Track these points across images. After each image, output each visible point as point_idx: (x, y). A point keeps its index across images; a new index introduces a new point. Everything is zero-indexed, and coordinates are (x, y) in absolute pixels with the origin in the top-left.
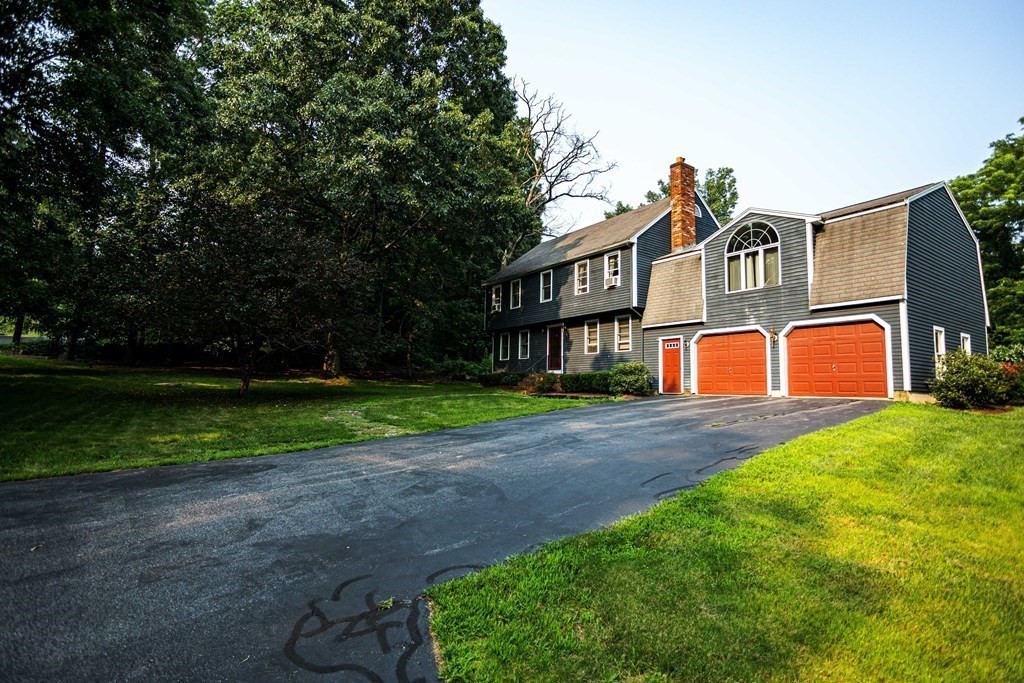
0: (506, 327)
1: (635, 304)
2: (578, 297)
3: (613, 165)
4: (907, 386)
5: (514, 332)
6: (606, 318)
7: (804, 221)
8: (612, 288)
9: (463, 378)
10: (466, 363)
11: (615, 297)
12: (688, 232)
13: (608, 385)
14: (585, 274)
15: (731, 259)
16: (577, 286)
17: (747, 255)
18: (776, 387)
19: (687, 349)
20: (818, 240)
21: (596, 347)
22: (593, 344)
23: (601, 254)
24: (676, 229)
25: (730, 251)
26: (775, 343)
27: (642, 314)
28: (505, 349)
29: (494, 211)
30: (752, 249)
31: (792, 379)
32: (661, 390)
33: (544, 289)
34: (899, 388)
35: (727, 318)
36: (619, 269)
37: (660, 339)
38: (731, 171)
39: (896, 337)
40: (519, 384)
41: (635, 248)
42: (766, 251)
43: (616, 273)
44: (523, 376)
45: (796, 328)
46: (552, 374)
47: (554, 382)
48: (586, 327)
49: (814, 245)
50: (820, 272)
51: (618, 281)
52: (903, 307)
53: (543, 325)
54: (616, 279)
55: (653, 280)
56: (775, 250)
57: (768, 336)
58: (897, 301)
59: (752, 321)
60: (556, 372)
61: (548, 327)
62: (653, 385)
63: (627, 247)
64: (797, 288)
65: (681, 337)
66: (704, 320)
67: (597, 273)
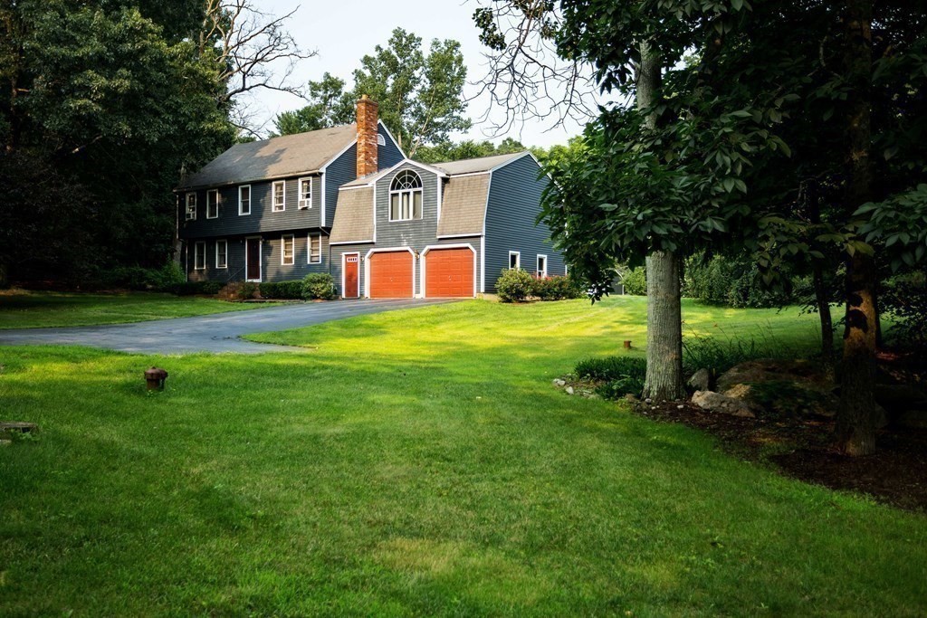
0: (201, 237)
1: (323, 225)
2: (274, 213)
3: (315, 53)
4: (483, 290)
5: (211, 242)
6: (301, 234)
7: (436, 175)
8: (305, 209)
9: (143, 288)
10: (145, 270)
11: (307, 216)
12: (371, 162)
13: (300, 292)
14: (281, 193)
15: (393, 195)
16: (274, 203)
17: (403, 194)
18: (418, 292)
19: (362, 262)
20: (446, 189)
21: (291, 259)
22: (289, 256)
23: (296, 178)
24: (360, 158)
25: (393, 188)
26: (418, 260)
27: (329, 232)
28: (201, 258)
29: (198, 134)
30: (406, 190)
31: (428, 286)
32: (344, 296)
33: (243, 202)
34: (479, 291)
35: (390, 240)
36: (311, 192)
37: (343, 254)
38: (458, 45)
39: (479, 257)
40: (220, 292)
41: (324, 177)
42: (415, 193)
43: (308, 196)
44: (223, 285)
45: (431, 250)
46: (252, 283)
47: (254, 290)
48: (282, 240)
49: (443, 192)
50: (444, 212)
51: (309, 203)
52: (483, 240)
53: (242, 237)
54: (308, 202)
55: (339, 204)
56: (420, 192)
57: (414, 255)
58: (479, 236)
59: (405, 243)
60: (255, 281)
61: (247, 238)
62: (337, 292)
63: (317, 175)
64: (431, 223)
65: (358, 253)
66: (375, 241)
67: (292, 194)
